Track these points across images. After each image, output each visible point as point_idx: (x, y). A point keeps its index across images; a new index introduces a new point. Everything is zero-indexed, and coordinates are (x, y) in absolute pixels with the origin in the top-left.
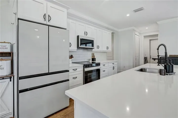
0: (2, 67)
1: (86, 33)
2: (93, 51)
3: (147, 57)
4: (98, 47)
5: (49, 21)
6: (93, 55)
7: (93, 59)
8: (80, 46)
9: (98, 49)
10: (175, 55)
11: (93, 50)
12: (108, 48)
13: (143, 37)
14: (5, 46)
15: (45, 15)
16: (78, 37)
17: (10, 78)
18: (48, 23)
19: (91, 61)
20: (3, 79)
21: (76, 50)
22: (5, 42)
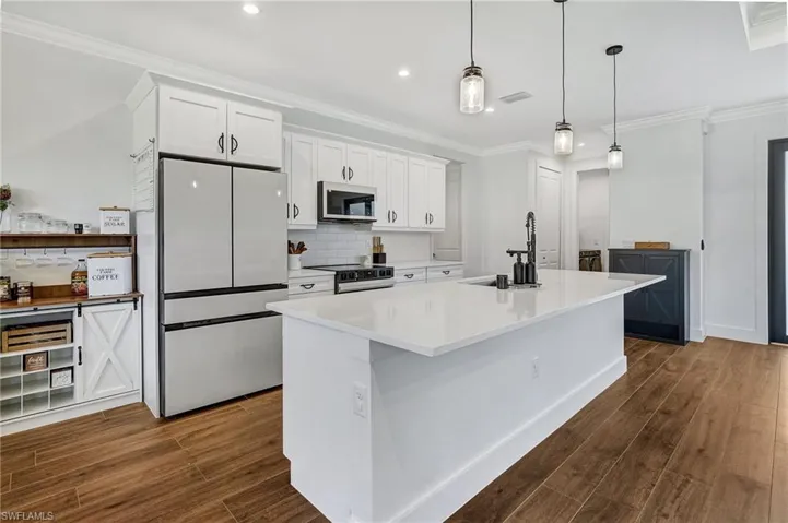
0: (113, 272)
1: (347, 173)
2: (373, 229)
3: (599, 252)
4: (392, 216)
5: (232, 151)
6: (377, 243)
7: (378, 257)
8: (325, 215)
9: (391, 224)
10: (650, 244)
11: (375, 226)
12: (429, 218)
13: (574, 177)
14: (118, 219)
15: (222, 137)
16: (320, 185)
17: (135, 301)
18: (231, 159)
19: (369, 264)
20: (119, 302)
21: (315, 228)
22: (115, 209)
